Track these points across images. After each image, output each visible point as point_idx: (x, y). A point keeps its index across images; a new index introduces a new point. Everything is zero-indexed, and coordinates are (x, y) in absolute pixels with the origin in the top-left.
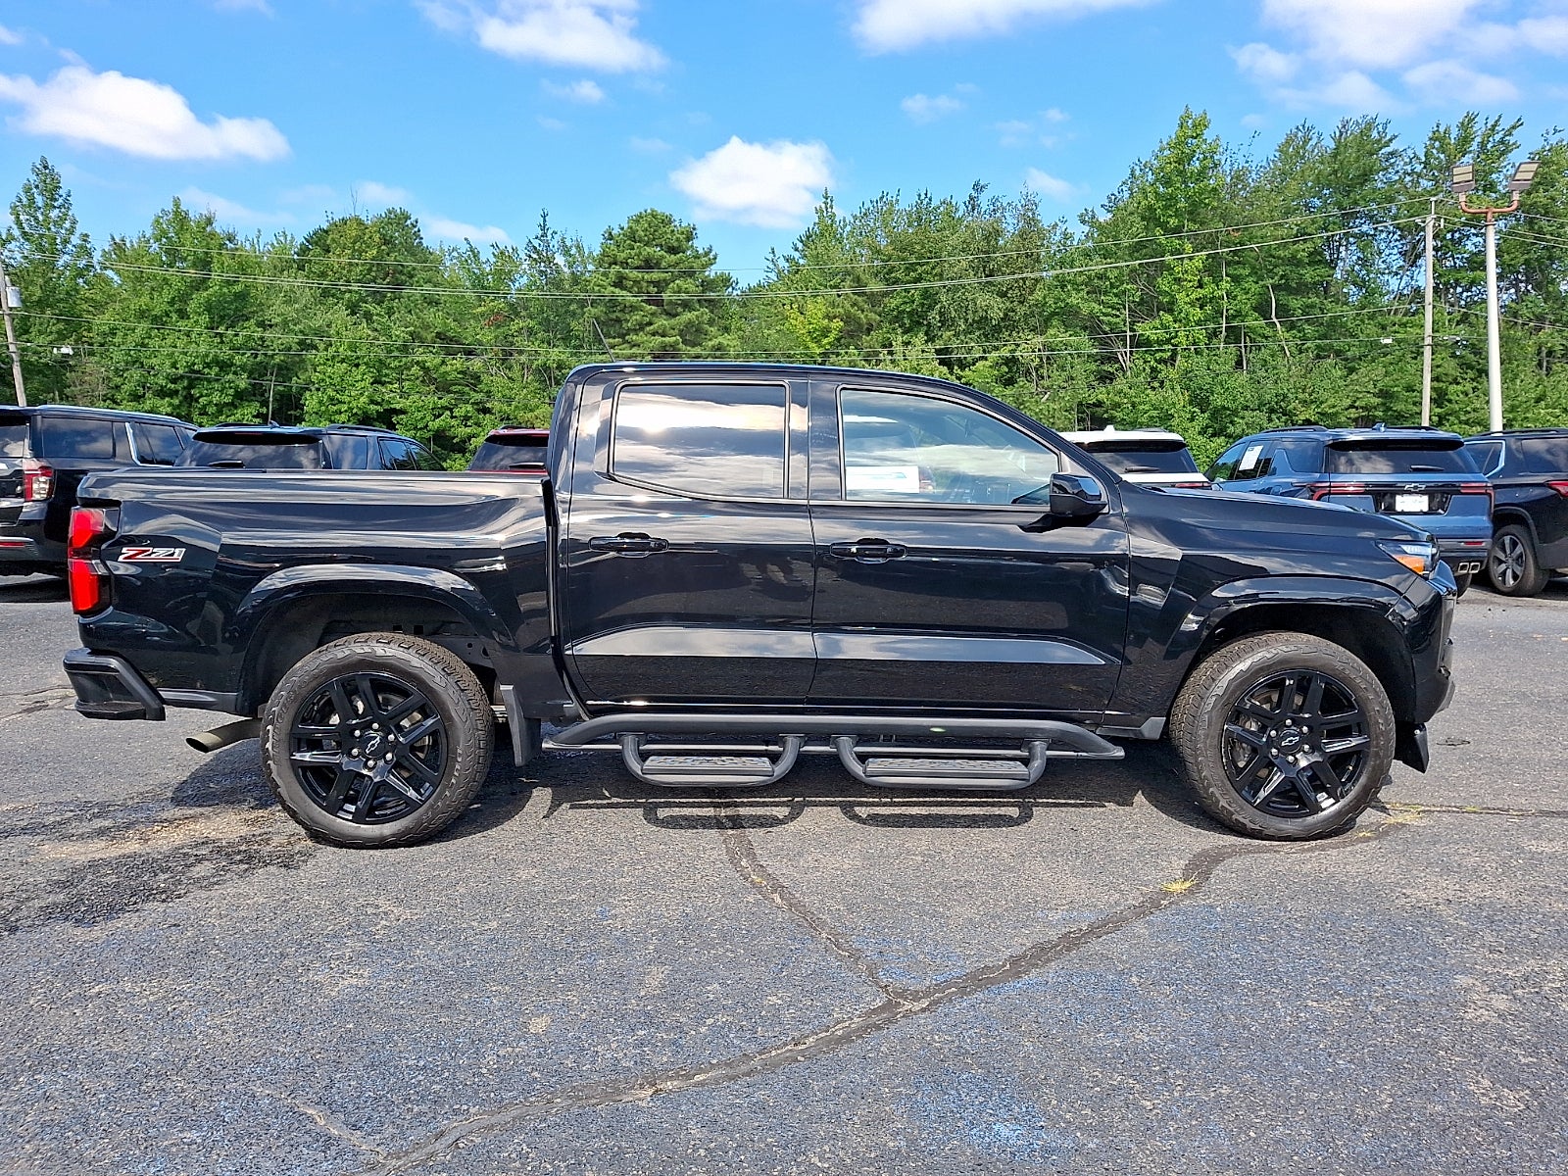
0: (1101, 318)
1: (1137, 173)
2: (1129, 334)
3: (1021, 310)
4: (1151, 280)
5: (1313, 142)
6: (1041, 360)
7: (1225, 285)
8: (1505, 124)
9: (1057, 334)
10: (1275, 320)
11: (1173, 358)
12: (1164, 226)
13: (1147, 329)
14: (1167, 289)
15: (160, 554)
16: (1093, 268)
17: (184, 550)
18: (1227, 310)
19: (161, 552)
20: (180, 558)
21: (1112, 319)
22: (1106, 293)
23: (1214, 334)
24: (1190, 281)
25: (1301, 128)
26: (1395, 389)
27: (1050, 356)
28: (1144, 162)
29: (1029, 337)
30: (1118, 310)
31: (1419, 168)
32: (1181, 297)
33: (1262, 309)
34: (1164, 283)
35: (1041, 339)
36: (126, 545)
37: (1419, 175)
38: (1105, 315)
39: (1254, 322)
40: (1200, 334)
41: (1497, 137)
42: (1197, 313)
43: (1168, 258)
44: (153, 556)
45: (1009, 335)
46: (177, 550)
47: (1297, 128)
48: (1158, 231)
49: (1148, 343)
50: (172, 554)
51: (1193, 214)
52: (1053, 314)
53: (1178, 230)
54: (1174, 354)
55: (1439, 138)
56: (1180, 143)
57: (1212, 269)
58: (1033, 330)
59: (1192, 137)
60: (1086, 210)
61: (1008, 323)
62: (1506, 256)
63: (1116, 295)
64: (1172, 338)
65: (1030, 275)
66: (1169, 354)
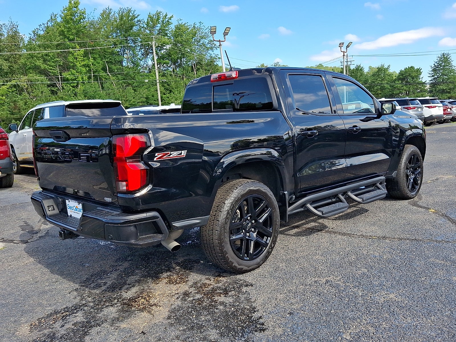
0: (49, 70)
1: (53, 18)
2: (60, 76)
3: (16, 66)
4: (66, 57)
5: (112, 14)
6: (28, 85)
7: (91, 60)
8: (168, 16)
9: (34, 76)
10: (109, 73)
11: (77, 86)
12: (68, 38)
13: (66, 75)
14: (72, 61)
15: (174, 154)
16: (43, 52)
17: (186, 151)
18: (93, 69)
19: (175, 153)
20: (185, 155)
21: (53, 71)
22: (49, 61)
23: (89, 78)
24: (80, 59)
25: (107, 9)
26: (149, 96)
27: (32, 84)
28: (55, 14)
29: (21, 77)
30: (55, 68)
31: (145, 26)
32: (78, 64)
33: (104, 69)
34: (70, 58)
35: (26, 77)
36: (157, 152)
37: (145, 28)
38: (51, 69)
39: (102, 74)
40: (85, 78)
41: (167, 20)
42: (84, 70)
43: (71, 50)
44: (171, 156)
45: (12, 76)
46: (183, 152)
47: (106, 9)
48: (66, 40)
49: (68, 80)
50: (181, 154)
51: (77, 34)
52: (30, 68)
53: (72, 40)
54: (78, 84)
55: (151, 17)
56: (70, 9)
57: (86, 54)
58: (23, 74)
59: (75, 7)
60: (35, 29)
61: (12, 72)
62: (173, 56)
63: (53, 62)
64: (76, 78)
65: (18, 53)
66: (76, 84)
